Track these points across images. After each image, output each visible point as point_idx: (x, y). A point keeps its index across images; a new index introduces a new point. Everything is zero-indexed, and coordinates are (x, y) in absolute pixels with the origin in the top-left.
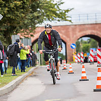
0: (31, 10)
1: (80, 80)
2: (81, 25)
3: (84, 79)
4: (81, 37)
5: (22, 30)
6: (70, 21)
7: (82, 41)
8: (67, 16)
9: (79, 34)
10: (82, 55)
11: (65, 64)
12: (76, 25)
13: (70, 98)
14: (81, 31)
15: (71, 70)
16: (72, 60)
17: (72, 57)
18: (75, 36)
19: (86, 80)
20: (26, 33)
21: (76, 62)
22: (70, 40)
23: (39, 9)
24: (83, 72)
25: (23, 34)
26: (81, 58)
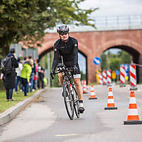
0: (38, 8)
1: (106, 109)
2: (108, 31)
3: (111, 108)
4: (108, 49)
5: (25, 37)
6: (93, 26)
7: (109, 53)
8: (88, 18)
9: (106, 45)
10: (109, 74)
11: (85, 86)
12: (101, 32)
13: (91, 133)
14: (108, 40)
15: (93, 94)
16: (95, 81)
17: (96, 77)
18: (99, 47)
19: (114, 109)
20: (30, 41)
21: (100, 84)
22: (93, 52)
23: (49, 8)
24: (109, 97)
25: (27, 42)
26: (108, 78)
